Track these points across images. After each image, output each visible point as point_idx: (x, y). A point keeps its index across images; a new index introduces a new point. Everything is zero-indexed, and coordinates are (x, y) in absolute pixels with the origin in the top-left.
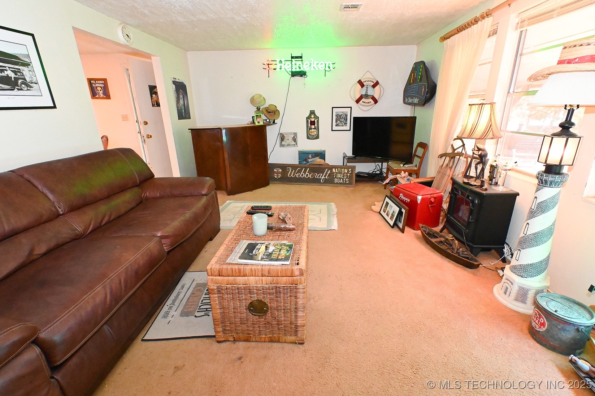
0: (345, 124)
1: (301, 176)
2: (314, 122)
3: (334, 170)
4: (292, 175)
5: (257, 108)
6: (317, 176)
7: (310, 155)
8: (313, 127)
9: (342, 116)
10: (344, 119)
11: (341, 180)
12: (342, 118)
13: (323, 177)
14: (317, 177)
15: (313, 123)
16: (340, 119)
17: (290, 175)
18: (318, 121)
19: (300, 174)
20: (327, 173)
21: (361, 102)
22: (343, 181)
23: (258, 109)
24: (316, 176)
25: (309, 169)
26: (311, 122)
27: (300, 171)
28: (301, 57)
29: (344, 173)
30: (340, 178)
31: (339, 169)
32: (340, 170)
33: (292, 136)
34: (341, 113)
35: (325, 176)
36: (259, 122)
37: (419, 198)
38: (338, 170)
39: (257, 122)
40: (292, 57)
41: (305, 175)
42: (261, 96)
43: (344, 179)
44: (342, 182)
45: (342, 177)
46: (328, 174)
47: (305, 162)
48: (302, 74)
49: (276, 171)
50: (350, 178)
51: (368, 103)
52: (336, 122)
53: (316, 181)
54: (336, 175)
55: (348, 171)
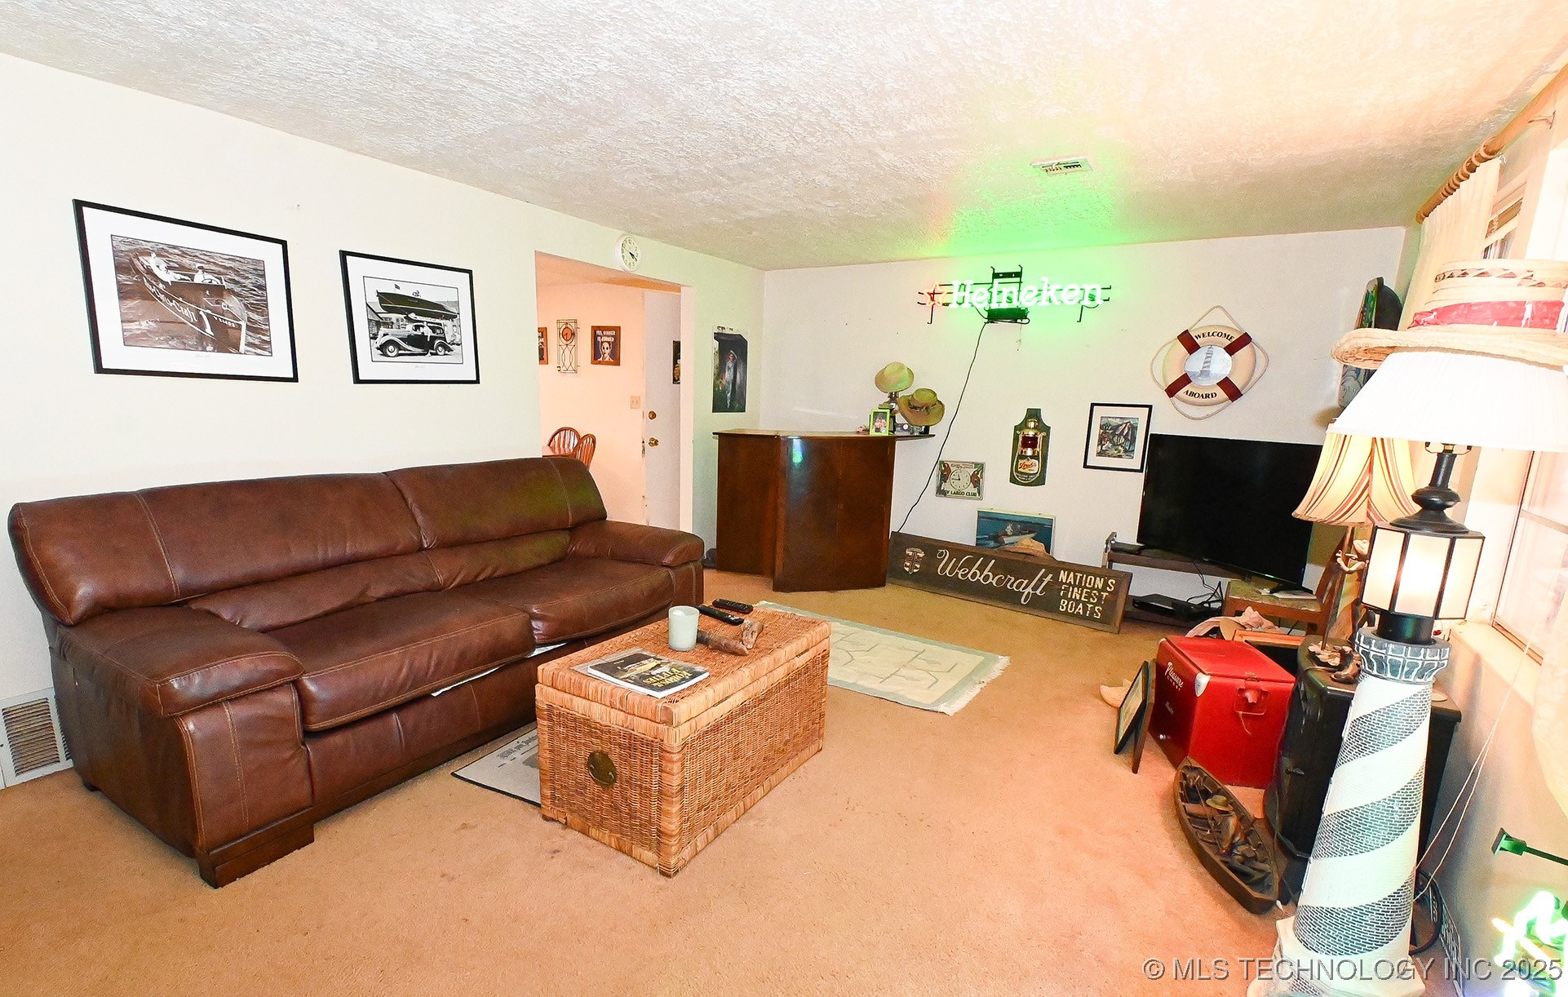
0: (1126, 451)
1: (969, 576)
2: (1034, 439)
3: (1063, 576)
4: (947, 571)
5: (890, 397)
6: (1012, 583)
7: (1009, 527)
8: (1029, 452)
9: (1121, 428)
10: (1126, 437)
11: (1081, 606)
12: (1119, 435)
13: (1029, 589)
14: (1011, 586)
15: (1030, 442)
16: (1114, 437)
17: (943, 569)
18: (1046, 440)
19: (968, 573)
20: (1041, 581)
21: (1181, 393)
22: (1085, 612)
23: (893, 398)
24: (1009, 584)
25: (993, 561)
26: (1026, 438)
27: (969, 564)
28: (1018, 275)
29: (1093, 589)
30: (1078, 602)
31: (1079, 575)
32: (1081, 578)
33: (971, 471)
34: (1118, 421)
35: (1035, 588)
36: (878, 430)
38: (1075, 577)
39: (874, 430)
40: (996, 276)
41: (982, 576)
42: (902, 367)
43: (1090, 606)
44: (1081, 612)
45: (1083, 599)
46: (1044, 584)
47: (992, 544)
48: (1017, 315)
49: (911, 553)
50: (1109, 605)
51: (1207, 396)
52: (1100, 443)
53: (1008, 598)
54: (1067, 590)
55: (1106, 584)
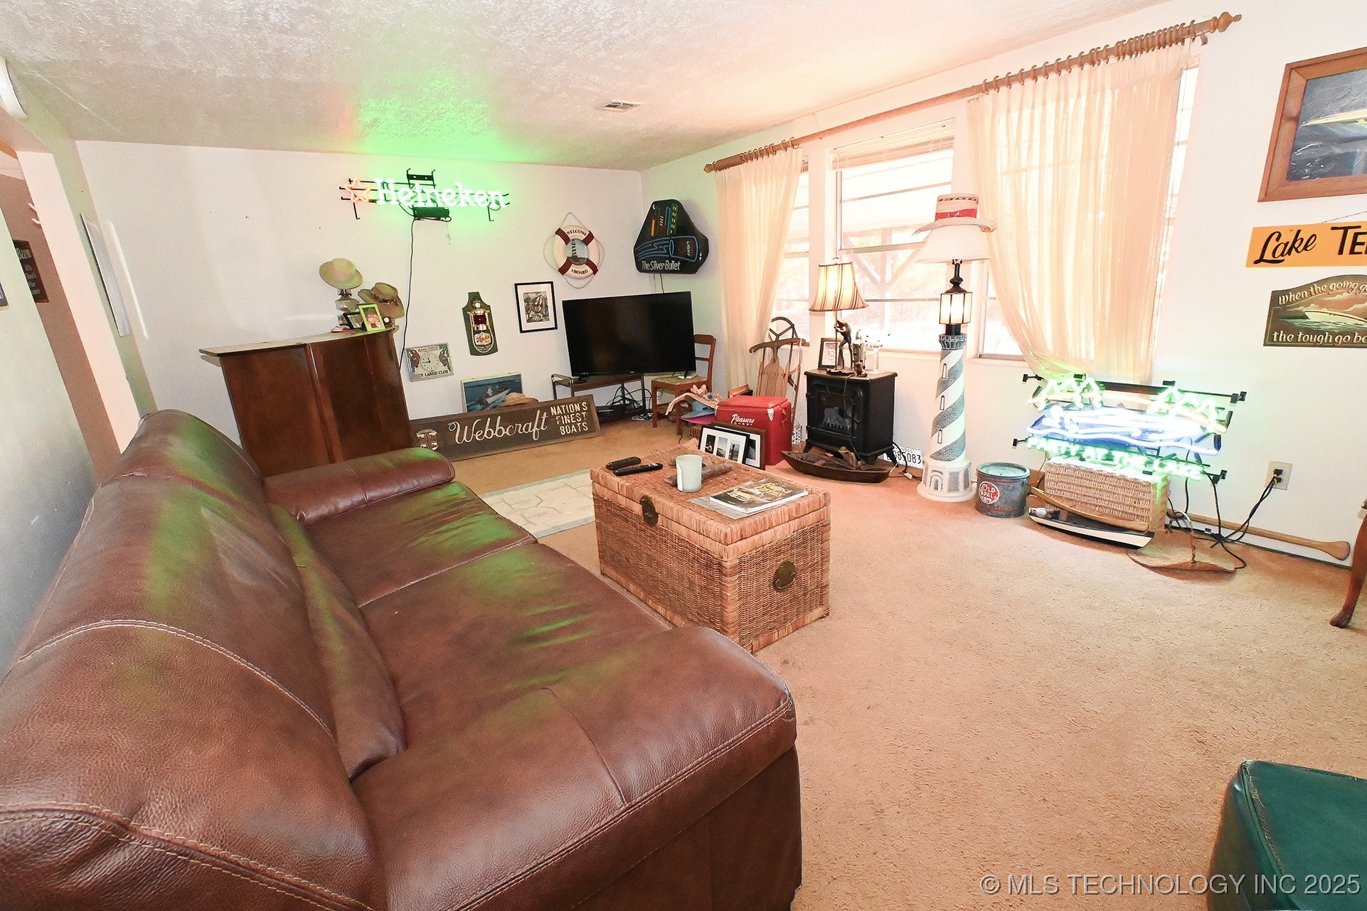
0: (544, 316)
1: (485, 435)
2: (483, 316)
3: (553, 411)
4: (465, 439)
5: (342, 294)
6: (521, 429)
7: (490, 390)
8: (483, 327)
9: (538, 299)
10: (541, 306)
11: (573, 427)
12: (537, 305)
13: (535, 428)
14: (522, 431)
15: (480, 320)
16: (535, 307)
17: (461, 438)
18: (490, 315)
19: (484, 433)
20: (540, 419)
21: (569, 271)
22: (577, 429)
23: (345, 295)
24: (519, 430)
25: (499, 417)
26: (476, 317)
27: (481, 426)
28: (430, 178)
29: (575, 412)
30: (570, 424)
31: (563, 406)
32: (565, 408)
33: (438, 352)
34: (535, 296)
35: (539, 426)
36: (374, 325)
37: (771, 411)
38: (561, 409)
39: (370, 326)
40: (410, 177)
41: (496, 432)
42: (350, 264)
43: (579, 424)
44: (575, 430)
45: (573, 422)
46: (544, 420)
47: (479, 407)
48: (440, 214)
49: (423, 436)
50: (589, 418)
51: (584, 273)
52: (528, 313)
53: (525, 440)
54: (560, 419)
55: (581, 407)
